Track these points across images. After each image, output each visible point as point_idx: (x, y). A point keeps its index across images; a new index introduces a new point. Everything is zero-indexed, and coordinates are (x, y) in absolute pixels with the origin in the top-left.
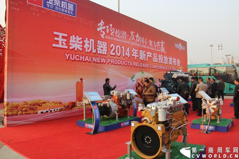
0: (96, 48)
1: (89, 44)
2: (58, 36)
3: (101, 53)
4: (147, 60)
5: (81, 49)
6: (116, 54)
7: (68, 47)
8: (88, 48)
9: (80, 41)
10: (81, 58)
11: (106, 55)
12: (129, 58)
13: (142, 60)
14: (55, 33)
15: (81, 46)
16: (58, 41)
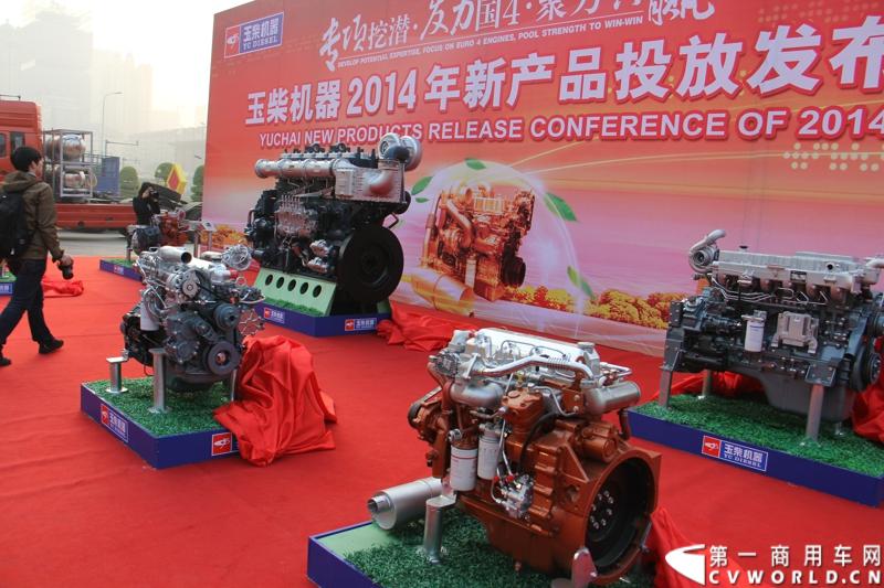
0: (313, 103)
1: (299, 100)
2: (252, 101)
3: (324, 117)
4: (511, 101)
5: (284, 118)
6: (364, 108)
7: (266, 120)
8: (298, 111)
9: (283, 99)
10: (283, 139)
11: (336, 119)
12: (410, 111)
13: (478, 106)
14: (251, 96)
15: (285, 110)
16: (252, 111)
